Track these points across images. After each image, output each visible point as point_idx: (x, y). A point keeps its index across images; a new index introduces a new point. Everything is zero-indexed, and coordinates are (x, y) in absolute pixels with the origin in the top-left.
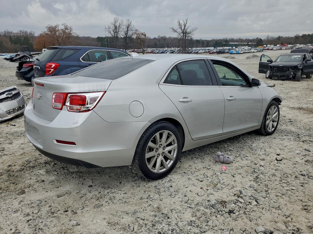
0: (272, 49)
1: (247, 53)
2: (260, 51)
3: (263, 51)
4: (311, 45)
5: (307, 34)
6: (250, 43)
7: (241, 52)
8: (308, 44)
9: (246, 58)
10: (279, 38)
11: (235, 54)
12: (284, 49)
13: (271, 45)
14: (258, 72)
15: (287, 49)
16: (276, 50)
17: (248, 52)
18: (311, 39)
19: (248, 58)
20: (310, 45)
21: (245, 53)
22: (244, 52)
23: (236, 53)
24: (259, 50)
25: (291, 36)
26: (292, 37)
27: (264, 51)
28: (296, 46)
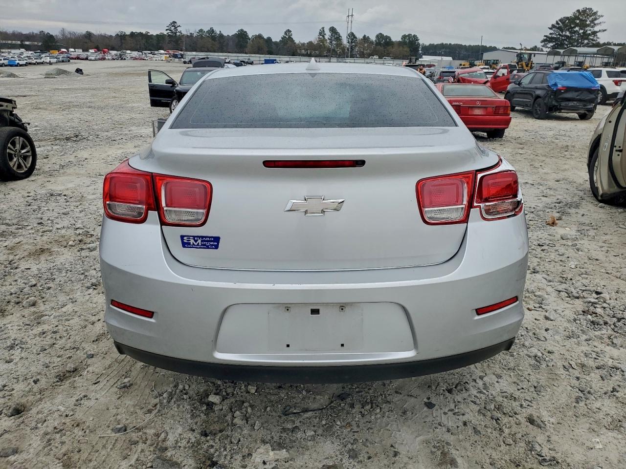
0: (87, 59)
1: (35, 64)
2: (63, 61)
3: (69, 61)
4: (151, 53)
5: (138, 32)
6: (27, 43)
7: (21, 63)
8: (145, 52)
9: (44, 76)
10: (89, 35)
11: (6, 66)
12: (109, 59)
13: (76, 50)
14: (149, 105)
15: (114, 59)
16: (96, 60)
17: (38, 63)
18: (146, 41)
19: (48, 76)
20: (149, 53)
21: (30, 64)
22: (26, 63)
23: (7, 63)
24: (61, 59)
25: (109, 33)
26: (111, 36)
27: (71, 61)
28: (126, 52)
